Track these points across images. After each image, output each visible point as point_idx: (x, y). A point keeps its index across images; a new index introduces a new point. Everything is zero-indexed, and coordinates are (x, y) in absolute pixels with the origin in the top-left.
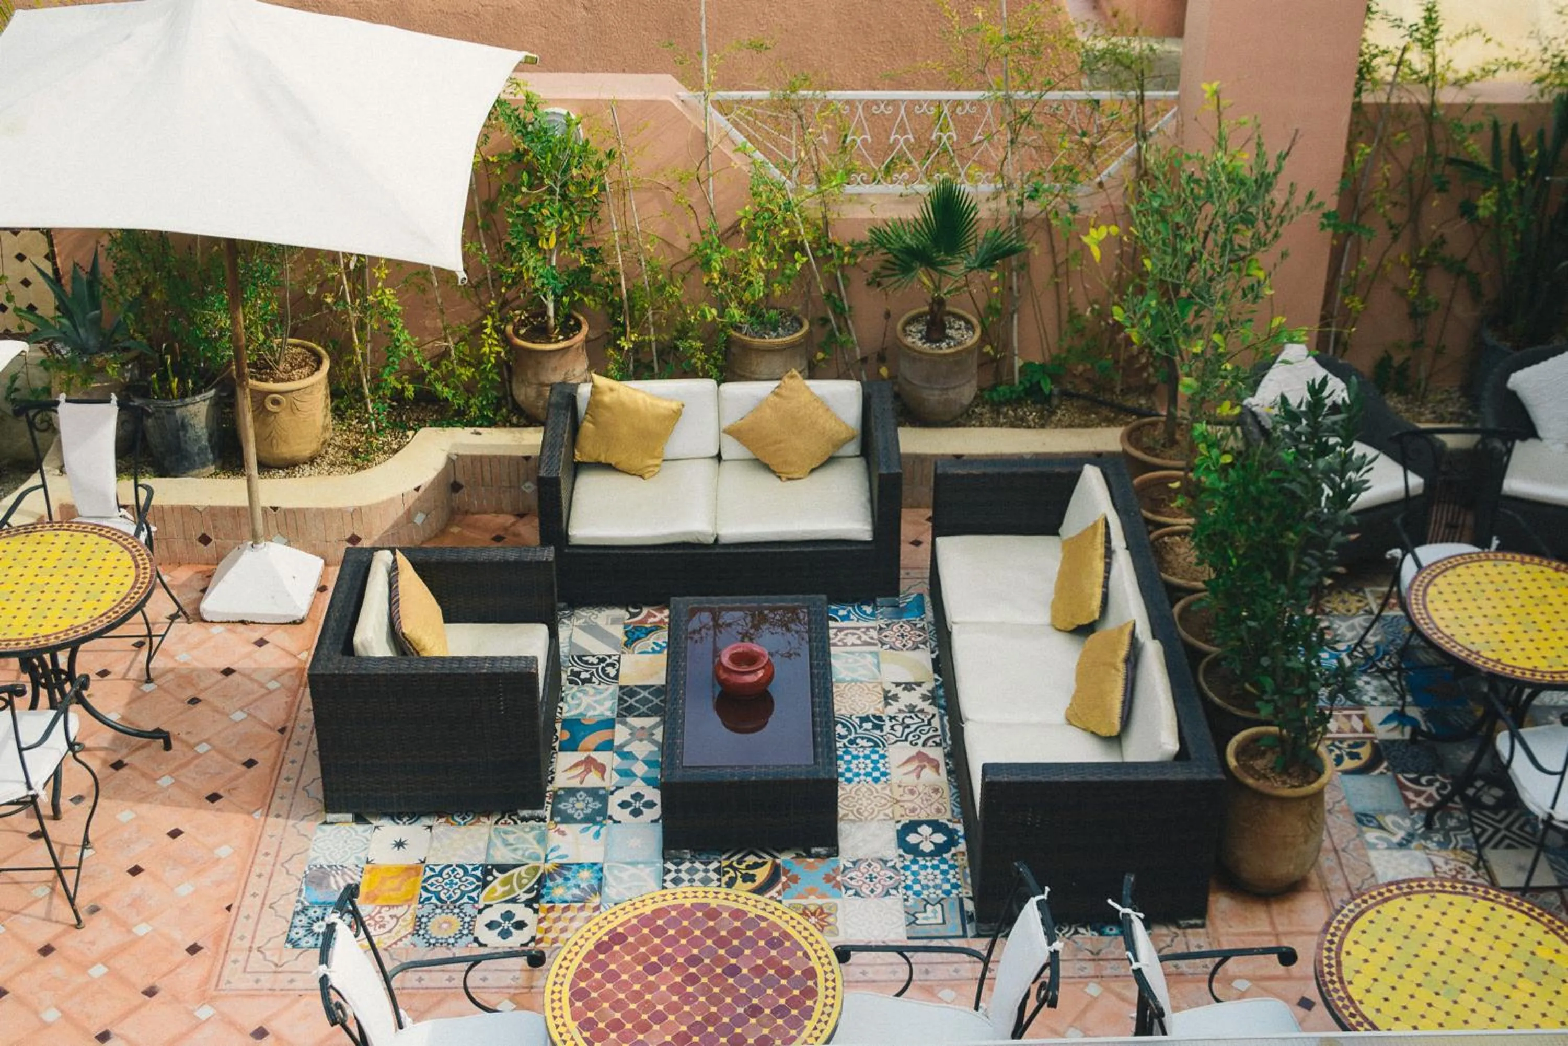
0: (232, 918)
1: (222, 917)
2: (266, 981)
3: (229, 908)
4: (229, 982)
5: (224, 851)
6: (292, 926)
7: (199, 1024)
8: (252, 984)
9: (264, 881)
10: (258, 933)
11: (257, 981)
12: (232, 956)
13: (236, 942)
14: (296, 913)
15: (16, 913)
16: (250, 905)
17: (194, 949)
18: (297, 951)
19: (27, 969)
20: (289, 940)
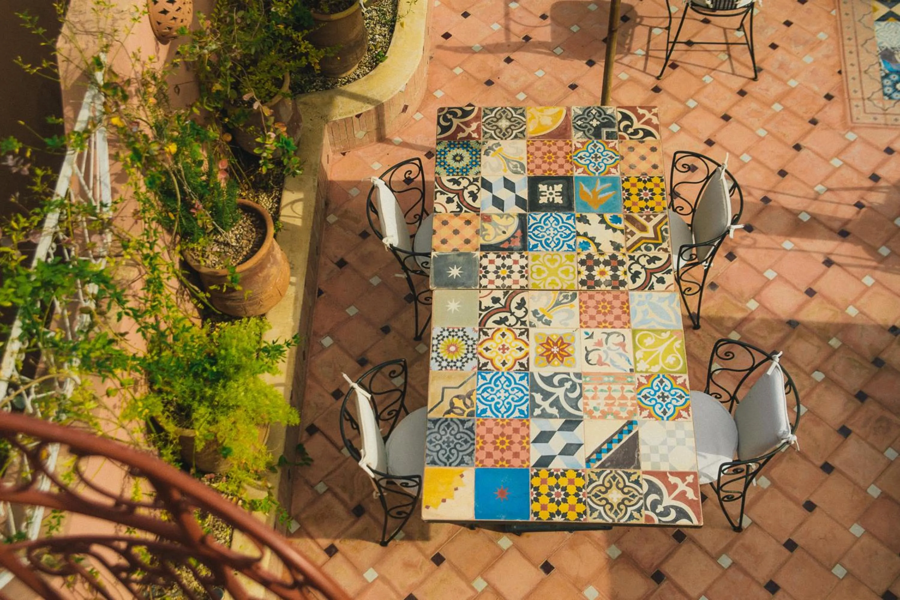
0: (844, 79)
1: (837, 78)
2: (881, 120)
3: (840, 72)
4: (858, 119)
5: (822, 36)
6: (884, 86)
7: (850, 144)
8: (871, 121)
9: (854, 55)
10: (865, 90)
11: (875, 119)
12: (854, 103)
13: (852, 95)
14: (883, 78)
15: (714, 70)
16: (852, 71)
17: (829, 97)
18: (893, 102)
19: (735, 104)
20: (885, 94)
